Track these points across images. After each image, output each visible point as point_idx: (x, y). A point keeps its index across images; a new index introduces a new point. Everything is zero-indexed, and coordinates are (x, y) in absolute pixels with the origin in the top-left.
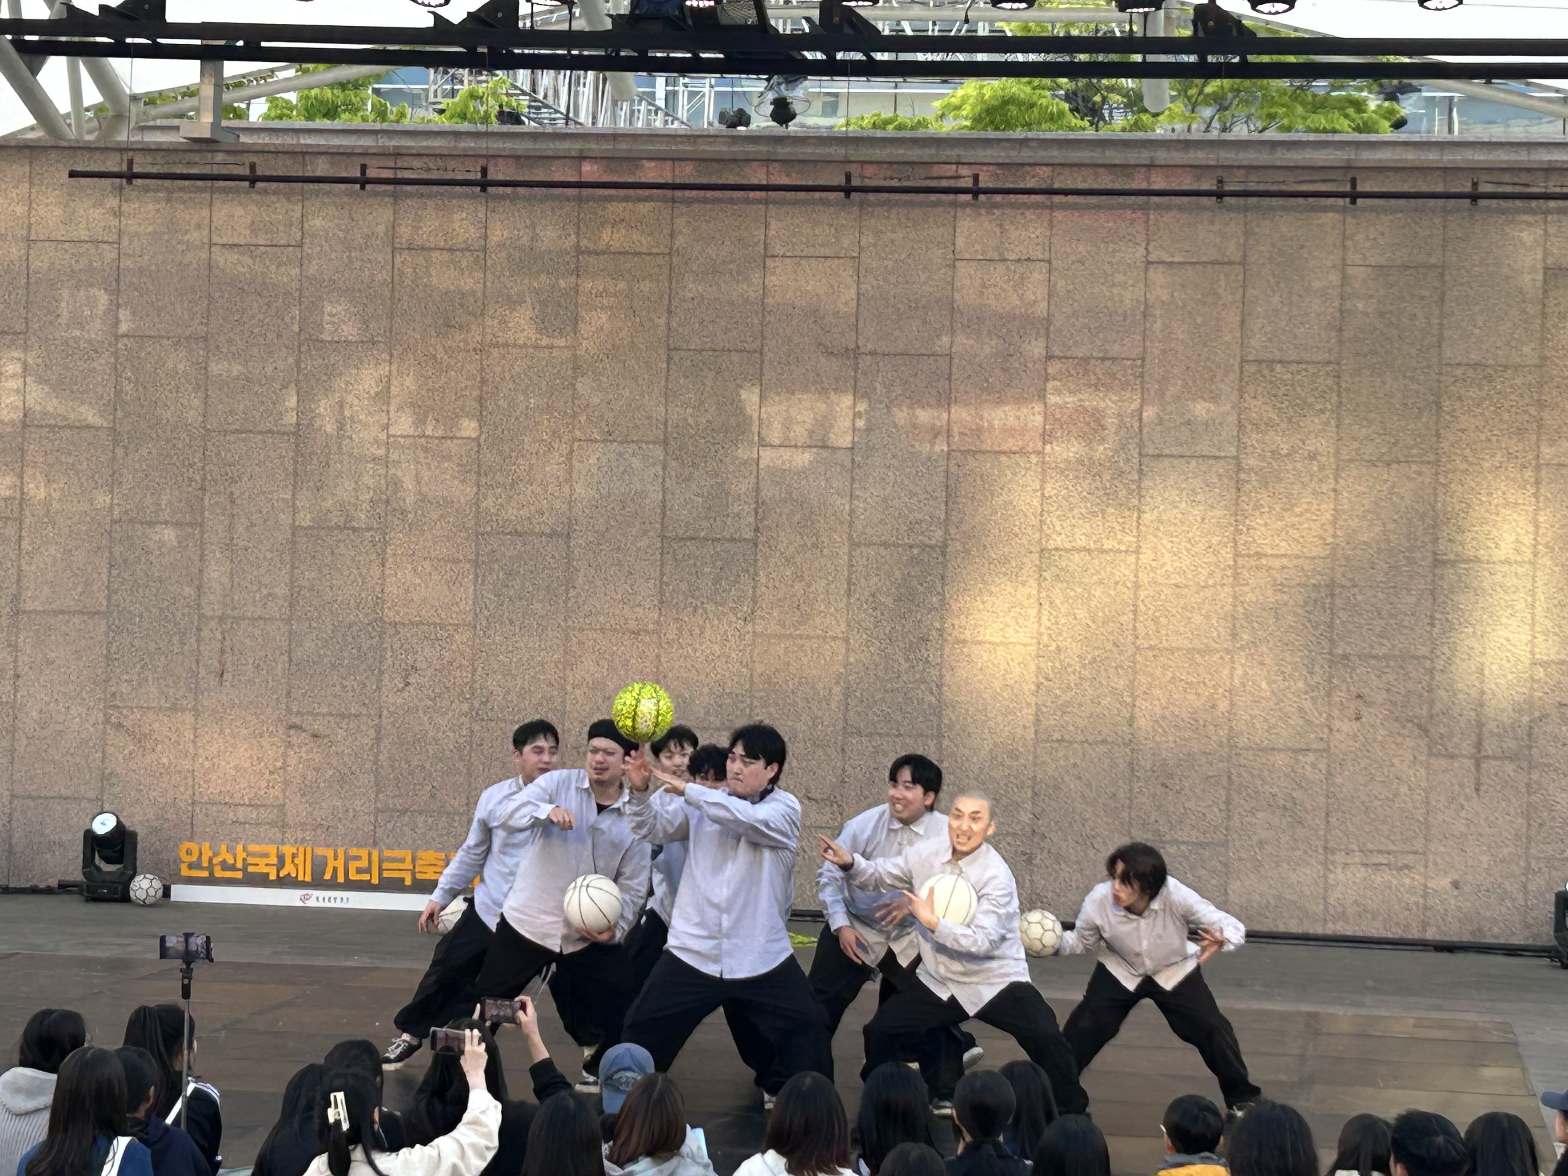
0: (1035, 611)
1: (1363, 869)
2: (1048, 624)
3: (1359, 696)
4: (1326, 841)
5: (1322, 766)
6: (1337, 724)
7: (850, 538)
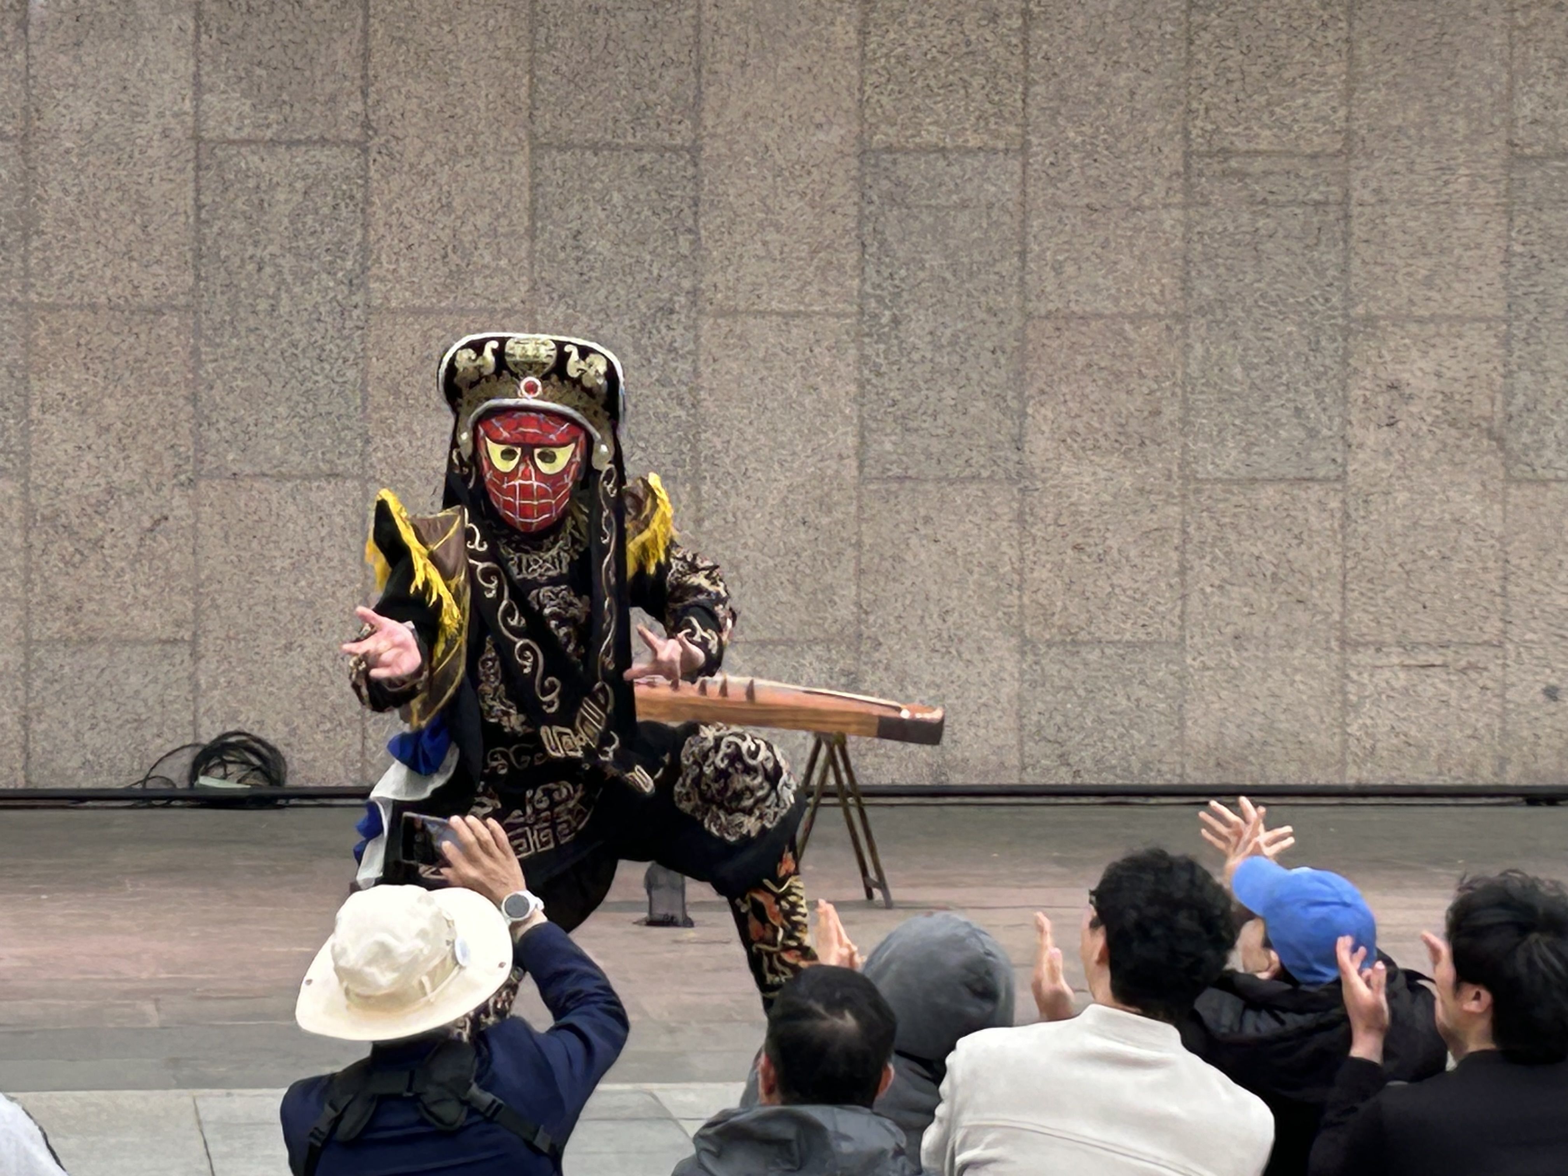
0: (854, 256)
1: (1402, 675)
2: (876, 279)
3: (1392, 387)
4: (1344, 629)
5: (1334, 504)
6: (1356, 433)
7: (533, 136)
